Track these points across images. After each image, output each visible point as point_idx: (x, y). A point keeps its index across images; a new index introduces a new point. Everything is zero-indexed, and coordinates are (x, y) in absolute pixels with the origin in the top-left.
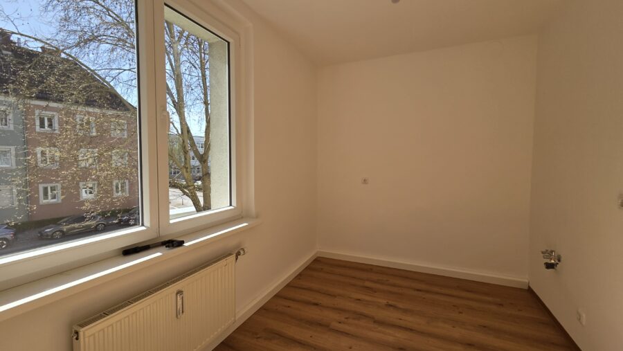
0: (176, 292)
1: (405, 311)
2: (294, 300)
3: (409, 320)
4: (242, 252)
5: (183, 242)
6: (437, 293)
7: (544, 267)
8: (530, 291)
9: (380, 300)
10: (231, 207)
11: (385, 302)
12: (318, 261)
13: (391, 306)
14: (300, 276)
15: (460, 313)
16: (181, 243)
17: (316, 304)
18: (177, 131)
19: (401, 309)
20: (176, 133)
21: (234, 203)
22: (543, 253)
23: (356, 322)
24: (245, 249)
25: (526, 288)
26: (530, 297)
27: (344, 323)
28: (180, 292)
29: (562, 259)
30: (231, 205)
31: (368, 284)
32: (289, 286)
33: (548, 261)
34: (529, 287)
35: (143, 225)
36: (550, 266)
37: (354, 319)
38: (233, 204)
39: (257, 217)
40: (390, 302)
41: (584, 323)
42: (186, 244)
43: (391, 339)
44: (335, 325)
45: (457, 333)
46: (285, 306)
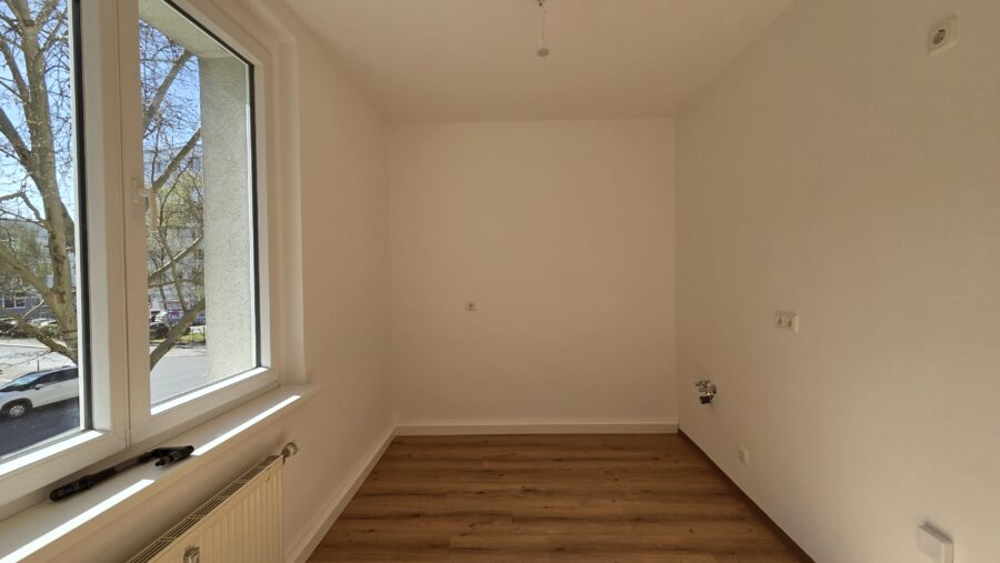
0: (183, 553)
1: (549, 494)
2: (375, 518)
3: (558, 505)
4: (292, 450)
5: (191, 449)
6: (583, 460)
7: (699, 402)
8: (681, 434)
9: (512, 487)
10: (260, 370)
11: (519, 487)
12: (397, 443)
13: (529, 491)
14: (374, 474)
15: (616, 480)
16: (186, 452)
17: (417, 516)
18: (37, 213)
19: (542, 492)
20: (34, 218)
21: (266, 360)
22: (697, 385)
23: (487, 527)
24: (296, 443)
25: (676, 431)
26: (682, 441)
27: (470, 534)
28: (191, 552)
29: (718, 390)
30: (259, 365)
31: (487, 465)
32: (361, 495)
33: (703, 394)
34: (680, 430)
35: (90, 427)
36: (706, 400)
37: (482, 524)
38: (263, 362)
39: (309, 382)
40: (528, 486)
41: (747, 461)
42: (197, 452)
43: (542, 539)
44: (456, 540)
45: (620, 507)
46: (364, 531)
